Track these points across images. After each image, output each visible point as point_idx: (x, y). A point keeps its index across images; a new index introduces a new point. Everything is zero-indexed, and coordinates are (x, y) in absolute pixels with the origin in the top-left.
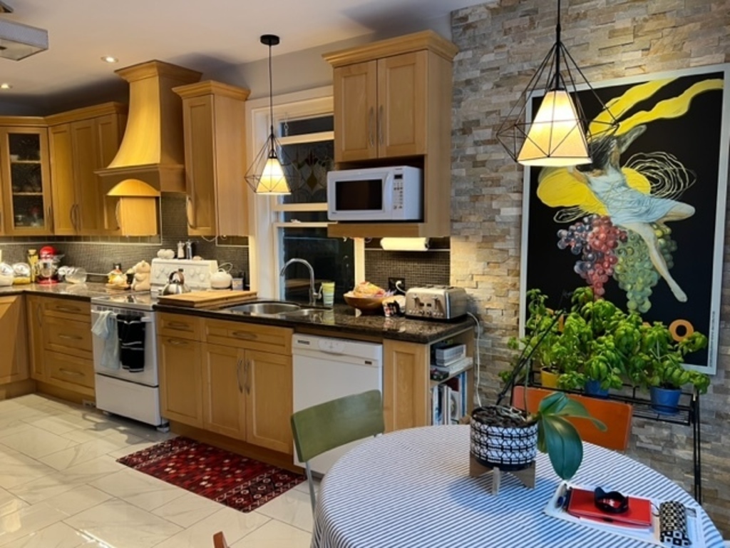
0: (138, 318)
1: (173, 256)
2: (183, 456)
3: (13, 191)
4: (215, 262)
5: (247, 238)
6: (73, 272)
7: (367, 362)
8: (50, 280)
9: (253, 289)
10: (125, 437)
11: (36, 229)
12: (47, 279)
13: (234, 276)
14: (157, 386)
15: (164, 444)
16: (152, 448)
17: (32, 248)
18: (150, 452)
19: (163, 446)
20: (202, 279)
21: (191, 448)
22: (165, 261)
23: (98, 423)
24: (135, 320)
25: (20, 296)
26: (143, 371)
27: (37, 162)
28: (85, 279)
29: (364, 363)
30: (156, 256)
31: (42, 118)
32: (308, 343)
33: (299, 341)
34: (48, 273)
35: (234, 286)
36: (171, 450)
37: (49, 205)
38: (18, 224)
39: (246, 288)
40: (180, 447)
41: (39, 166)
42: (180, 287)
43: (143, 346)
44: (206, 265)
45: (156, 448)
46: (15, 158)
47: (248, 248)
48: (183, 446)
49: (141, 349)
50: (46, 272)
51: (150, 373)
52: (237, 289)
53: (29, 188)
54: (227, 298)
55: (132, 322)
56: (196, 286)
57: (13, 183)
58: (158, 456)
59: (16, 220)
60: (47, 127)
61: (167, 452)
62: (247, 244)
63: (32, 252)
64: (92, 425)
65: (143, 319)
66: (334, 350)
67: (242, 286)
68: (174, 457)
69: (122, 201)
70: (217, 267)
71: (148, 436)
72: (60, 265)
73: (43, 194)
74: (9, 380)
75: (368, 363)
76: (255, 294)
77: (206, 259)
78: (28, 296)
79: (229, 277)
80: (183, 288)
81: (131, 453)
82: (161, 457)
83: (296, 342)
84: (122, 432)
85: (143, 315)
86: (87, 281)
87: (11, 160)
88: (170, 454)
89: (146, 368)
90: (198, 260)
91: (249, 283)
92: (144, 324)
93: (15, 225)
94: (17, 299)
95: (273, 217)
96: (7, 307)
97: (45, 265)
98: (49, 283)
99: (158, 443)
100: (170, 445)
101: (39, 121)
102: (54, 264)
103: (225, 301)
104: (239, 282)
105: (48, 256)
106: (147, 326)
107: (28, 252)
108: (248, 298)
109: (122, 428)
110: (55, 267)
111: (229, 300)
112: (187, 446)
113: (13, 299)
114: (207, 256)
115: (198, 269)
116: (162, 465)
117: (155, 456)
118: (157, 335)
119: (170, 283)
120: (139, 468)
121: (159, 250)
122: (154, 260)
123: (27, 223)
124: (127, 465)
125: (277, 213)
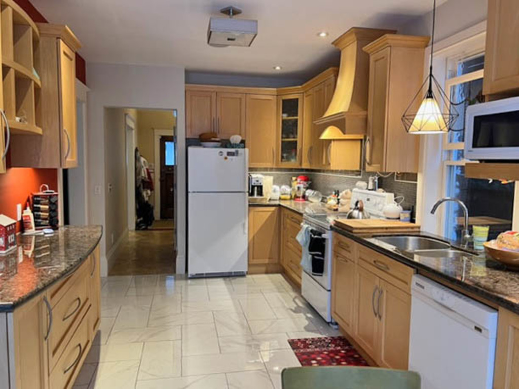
0: (320, 234)
1: (366, 188)
2: (331, 355)
3: (282, 138)
4: (393, 195)
5: (416, 175)
6: (313, 194)
7: (476, 328)
8: (301, 199)
9: (418, 223)
10: (306, 323)
11: (293, 163)
12: (299, 197)
13: (404, 209)
14: (329, 291)
15: (326, 338)
16: (316, 339)
17: (294, 176)
18: (313, 342)
19: (324, 340)
20: (380, 208)
21: (343, 350)
22: (360, 191)
23: (298, 306)
24: (317, 235)
25: (278, 208)
26: (321, 276)
27: (295, 118)
28: (320, 199)
29: (473, 328)
30: (355, 187)
31: (300, 87)
32: (423, 287)
33: (417, 284)
34: (300, 194)
35: (401, 218)
36: (328, 346)
37: (300, 146)
38: (283, 160)
39: (413, 221)
40: (336, 346)
41: (296, 121)
42: (361, 214)
43: (323, 255)
44: (384, 197)
45: (320, 340)
46: (285, 116)
47: (416, 185)
48: (339, 345)
49: (322, 258)
50: (299, 192)
51: (326, 279)
52: (404, 221)
53: (292, 136)
54: (387, 228)
55: (316, 237)
56: (375, 213)
57: (283, 133)
58: (316, 347)
59: (282, 157)
60: (303, 93)
61: (324, 347)
62: (416, 181)
63: (294, 178)
64: (294, 306)
65: (324, 236)
66: (445, 303)
67: (409, 219)
68: (326, 353)
69: (333, 142)
70: (393, 199)
71: (321, 327)
72: (307, 188)
73: (298, 140)
74: (267, 261)
75: (478, 329)
76: (419, 227)
77: (387, 192)
78: (282, 208)
79: (400, 208)
80: (363, 214)
81: (300, 338)
82: (317, 349)
83: (415, 283)
84: (307, 318)
85: (324, 233)
86: (322, 201)
87: (282, 117)
88: (323, 349)
89: (324, 275)
90: (380, 192)
91: (415, 217)
92: (324, 240)
93: (282, 161)
94: (275, 210)
95: (445, 156)
96: (269, 214)
97: (299, 188)
98: (300, 201)
99: (323, 336)
100: (330, 341)
101: (298, 89)
102: (304, 188)
103: (385, 230)
104: (407, 215)
105: (302, 182)
106: (326, 241)
107: (291, 179)
108: (410, 230)
109: (309, 315)
110: (304, 190)
111: (388, 230)
112: (341, 347)
113: (273, 209)
114: (388, 189)
115: (379, 199)
116: (313, 356)
117: (314, 347)
118: (332, 250)
119: (355, 209)
120: (297, 352)
121: (356, 182)
122: (354, 189)
123: (288, 159)
124: (291, 346)
125: (450, 152)
